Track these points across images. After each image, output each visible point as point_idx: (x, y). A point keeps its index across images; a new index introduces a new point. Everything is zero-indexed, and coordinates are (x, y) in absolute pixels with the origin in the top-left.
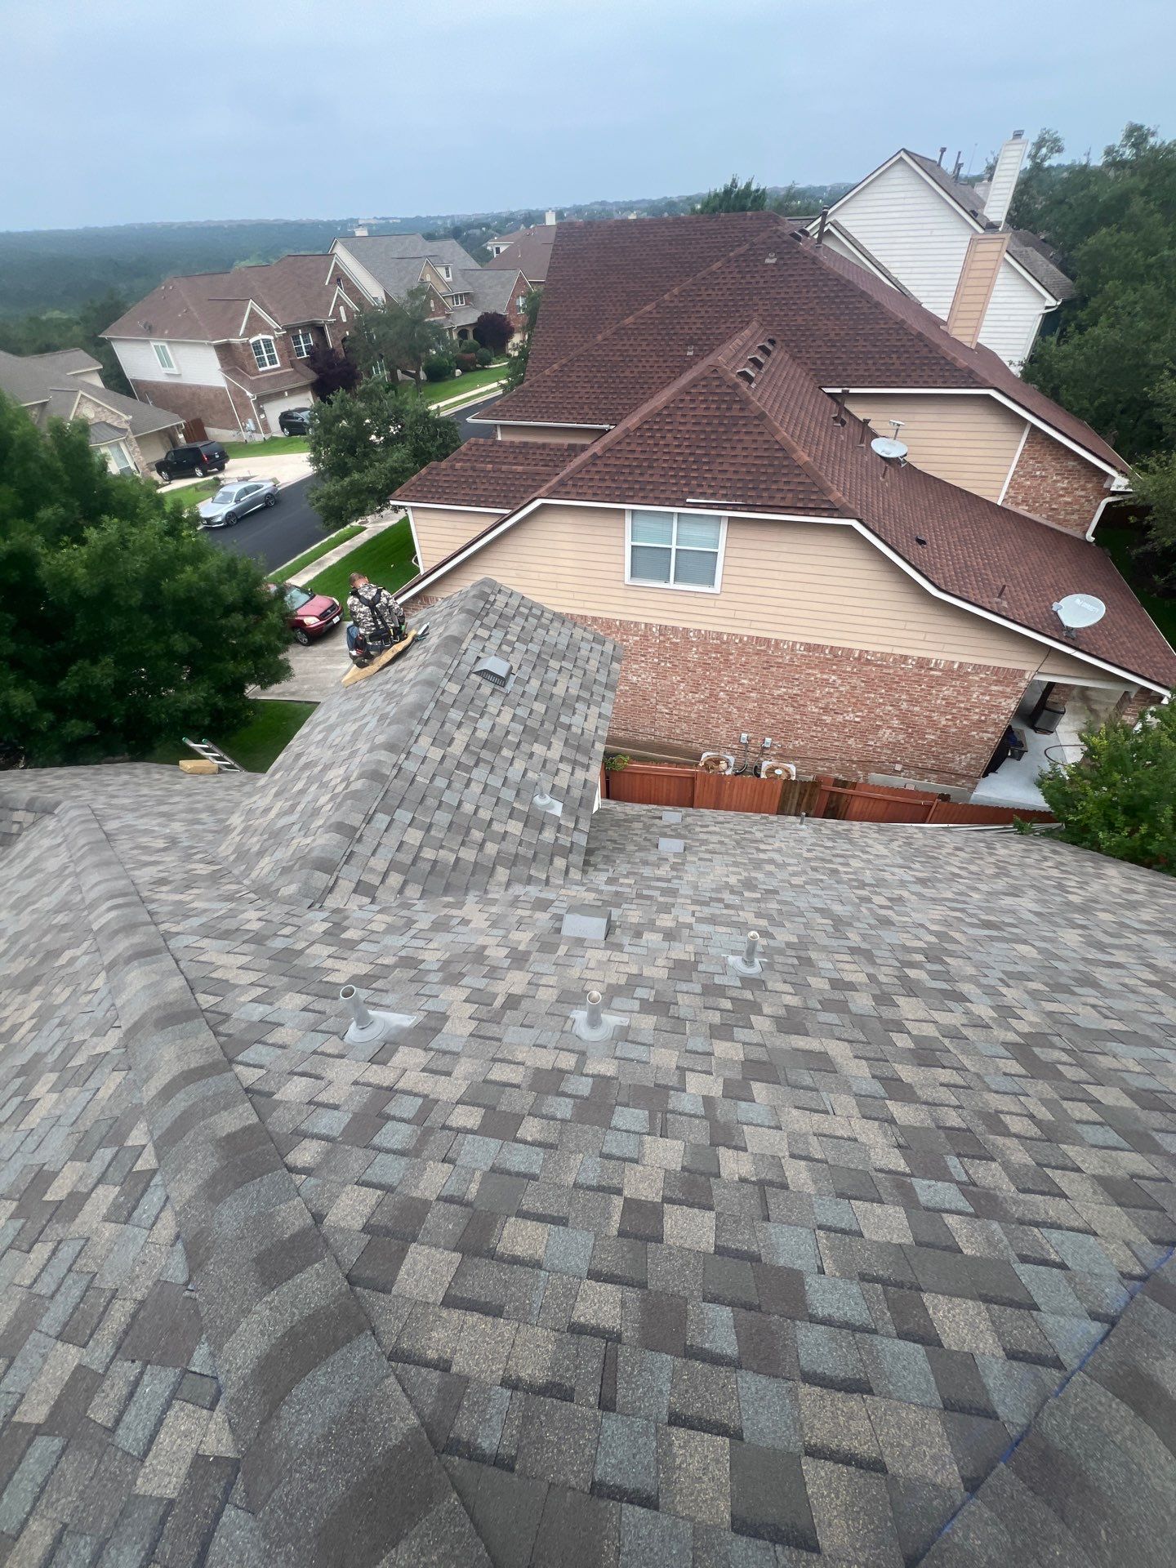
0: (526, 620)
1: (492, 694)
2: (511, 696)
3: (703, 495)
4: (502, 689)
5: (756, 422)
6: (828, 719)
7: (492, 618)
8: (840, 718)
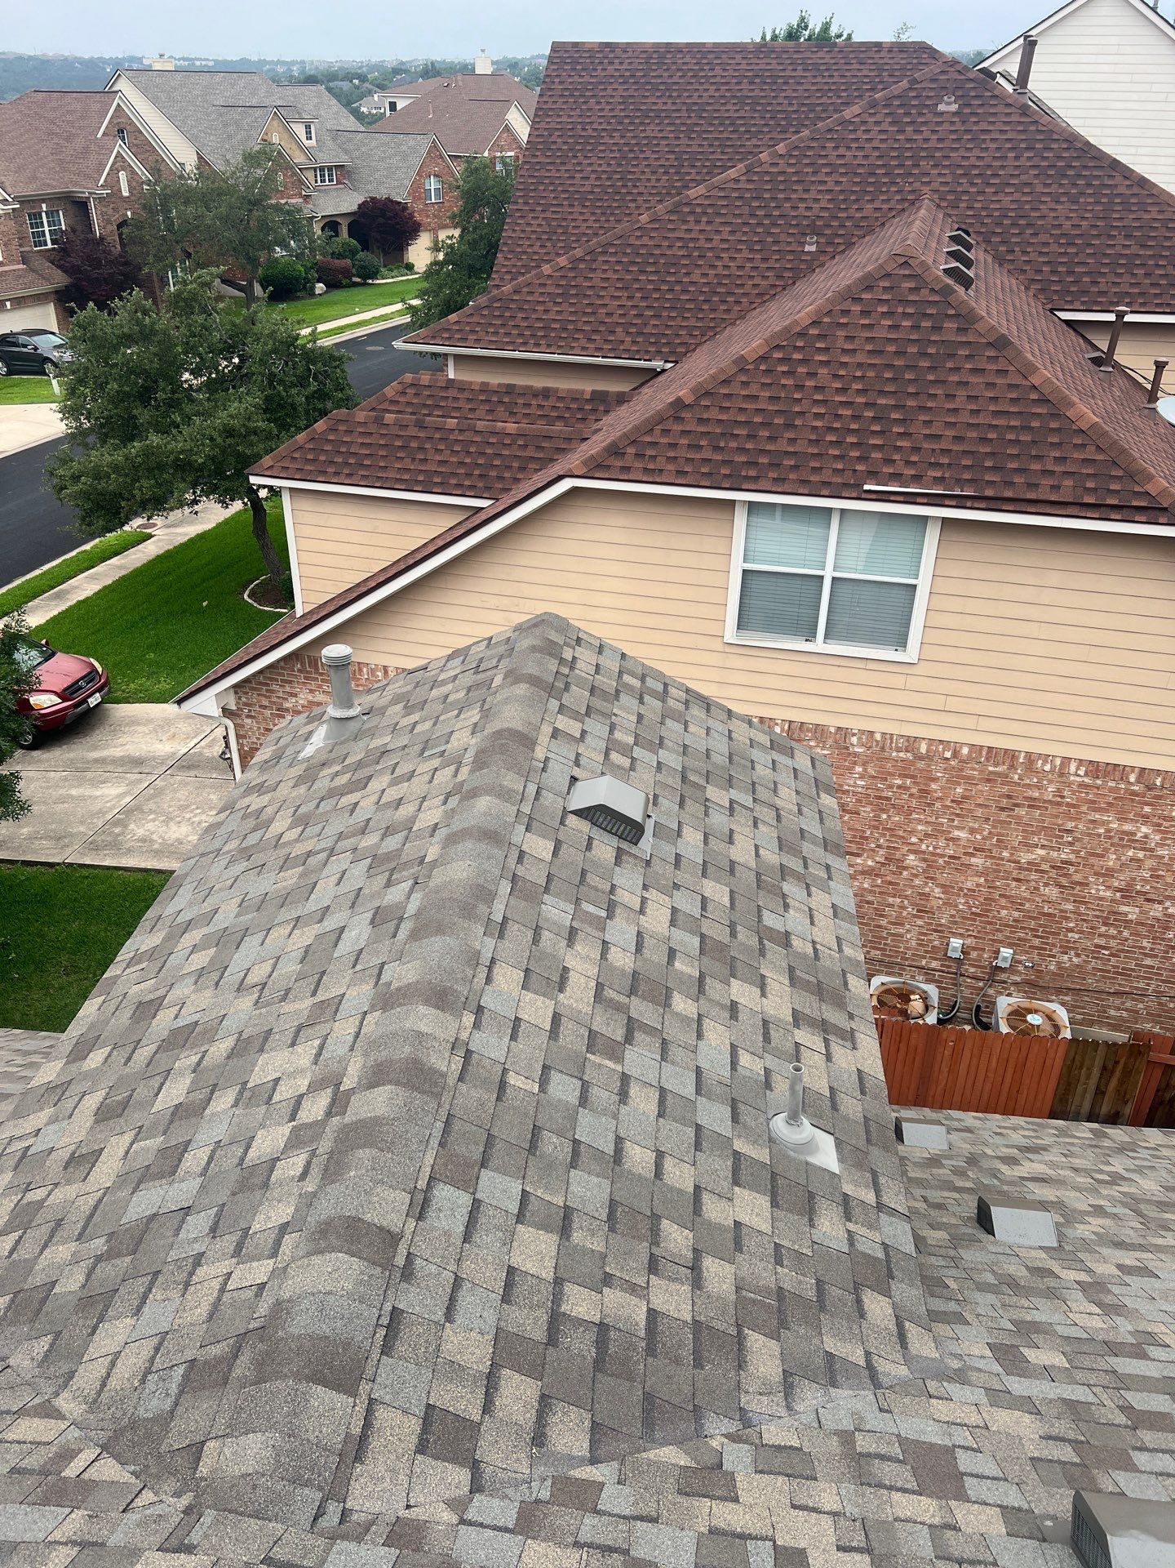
0: (641, 701)
1: (618, 861)
2: (657, 866)
3: (896, 477)
4: (634, 850)
5: (992, 353)
6: (1131, 912)
7: (577, 697)
8: (1156, 911)
